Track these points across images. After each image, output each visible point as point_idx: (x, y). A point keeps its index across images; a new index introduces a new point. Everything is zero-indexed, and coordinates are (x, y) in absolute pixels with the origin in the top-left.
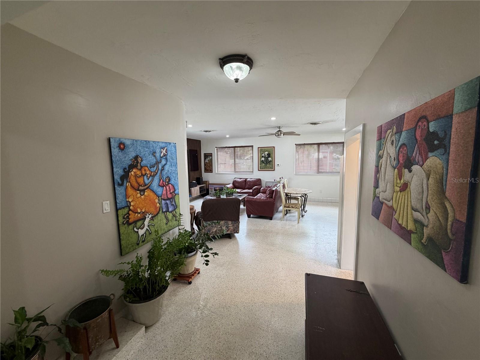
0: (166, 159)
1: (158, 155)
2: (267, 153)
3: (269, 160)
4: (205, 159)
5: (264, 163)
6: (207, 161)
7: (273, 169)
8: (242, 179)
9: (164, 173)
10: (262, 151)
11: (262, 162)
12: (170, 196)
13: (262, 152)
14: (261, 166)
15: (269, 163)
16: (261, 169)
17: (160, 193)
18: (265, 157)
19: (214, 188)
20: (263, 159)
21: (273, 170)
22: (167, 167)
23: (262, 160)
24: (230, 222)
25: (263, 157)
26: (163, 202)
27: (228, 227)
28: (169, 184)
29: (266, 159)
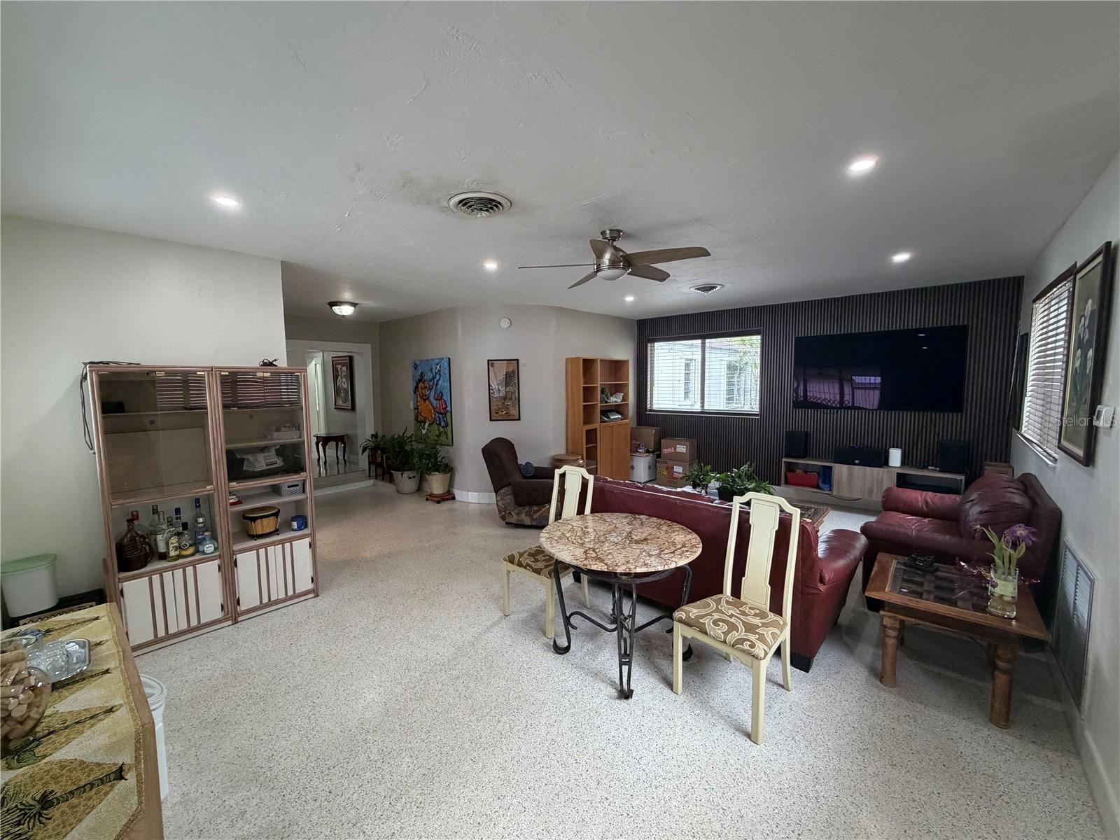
0: (440, 374)
1: (434, 371)
9: (438, 387)
12: (442, 411)
17: (435, 405)
22: (440, 382)
26: (437, 414)
28: (441, 399)
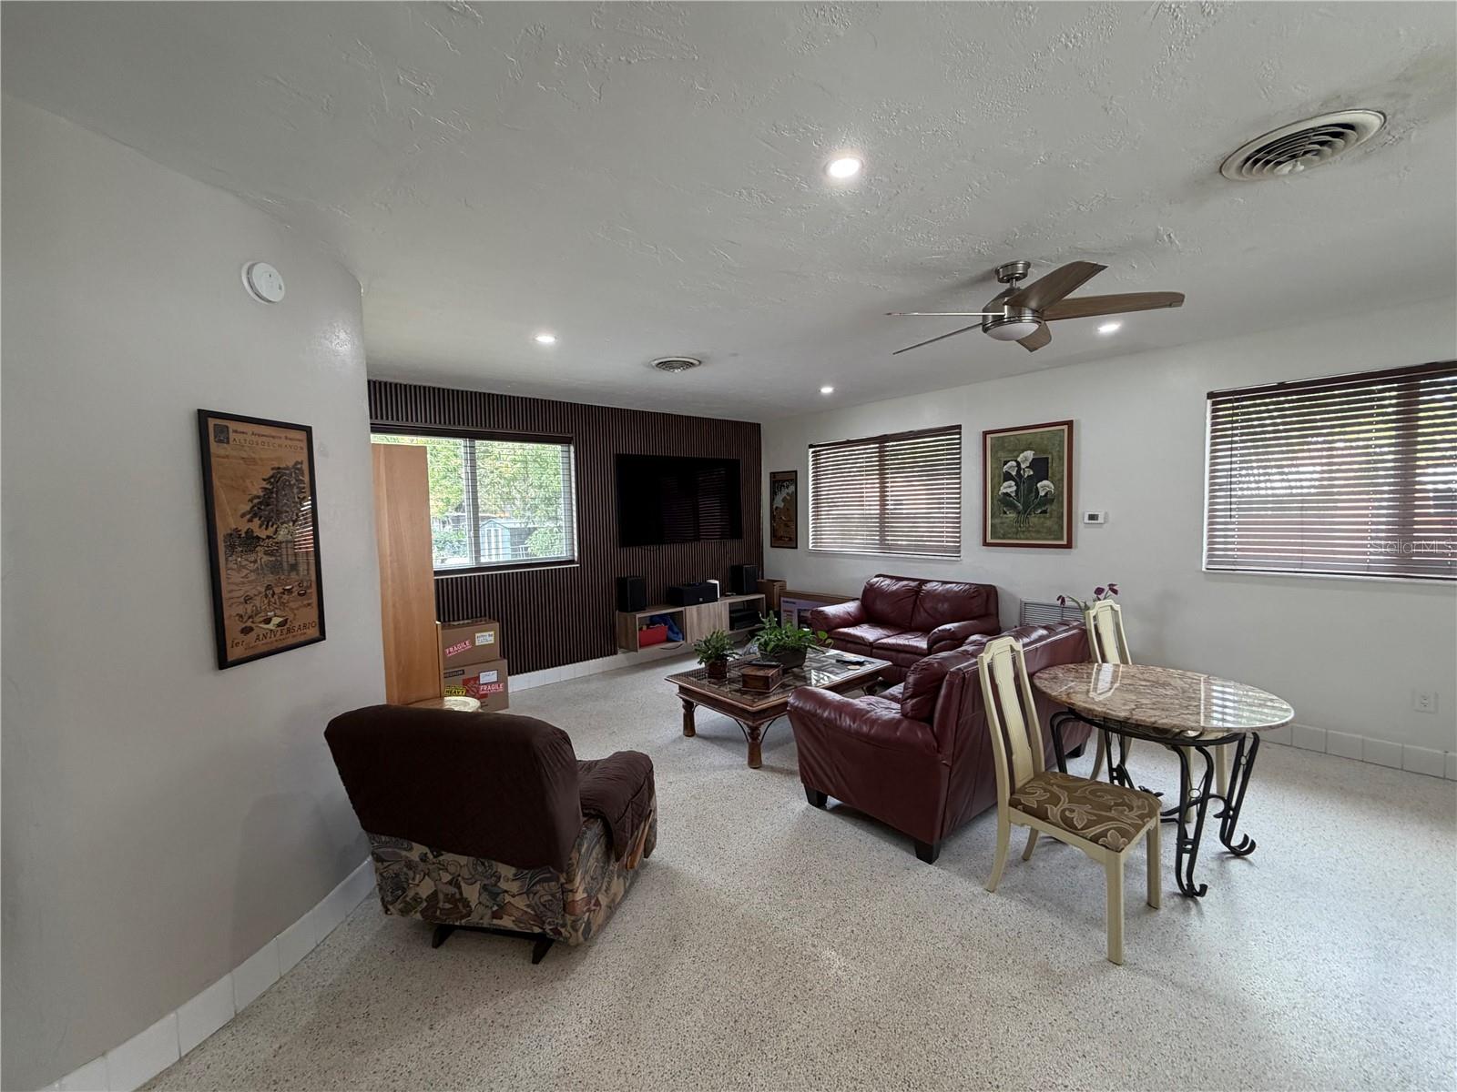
2: (1030, 454)
3: (1042, 494)
4: (773, 494)
5: (1013, 507)
6: (779, 503)
7: (1062, 539)
8: (905, 583)
10: (1003, 448)
11: (1005, 501)
13: (1001, 454)
14: (997, 521)
15: (1040, 505)
16: (996, 537)
18: (1018, 479)
19: (799, 611)
20: (1009, 490)
21: (1065, 542)
23: (1007, 494)
24: (506, 871)
25: (1008, 477)
27: (498, 894)
29: (1027, 486)
